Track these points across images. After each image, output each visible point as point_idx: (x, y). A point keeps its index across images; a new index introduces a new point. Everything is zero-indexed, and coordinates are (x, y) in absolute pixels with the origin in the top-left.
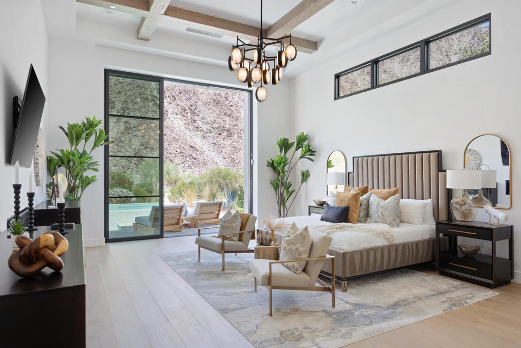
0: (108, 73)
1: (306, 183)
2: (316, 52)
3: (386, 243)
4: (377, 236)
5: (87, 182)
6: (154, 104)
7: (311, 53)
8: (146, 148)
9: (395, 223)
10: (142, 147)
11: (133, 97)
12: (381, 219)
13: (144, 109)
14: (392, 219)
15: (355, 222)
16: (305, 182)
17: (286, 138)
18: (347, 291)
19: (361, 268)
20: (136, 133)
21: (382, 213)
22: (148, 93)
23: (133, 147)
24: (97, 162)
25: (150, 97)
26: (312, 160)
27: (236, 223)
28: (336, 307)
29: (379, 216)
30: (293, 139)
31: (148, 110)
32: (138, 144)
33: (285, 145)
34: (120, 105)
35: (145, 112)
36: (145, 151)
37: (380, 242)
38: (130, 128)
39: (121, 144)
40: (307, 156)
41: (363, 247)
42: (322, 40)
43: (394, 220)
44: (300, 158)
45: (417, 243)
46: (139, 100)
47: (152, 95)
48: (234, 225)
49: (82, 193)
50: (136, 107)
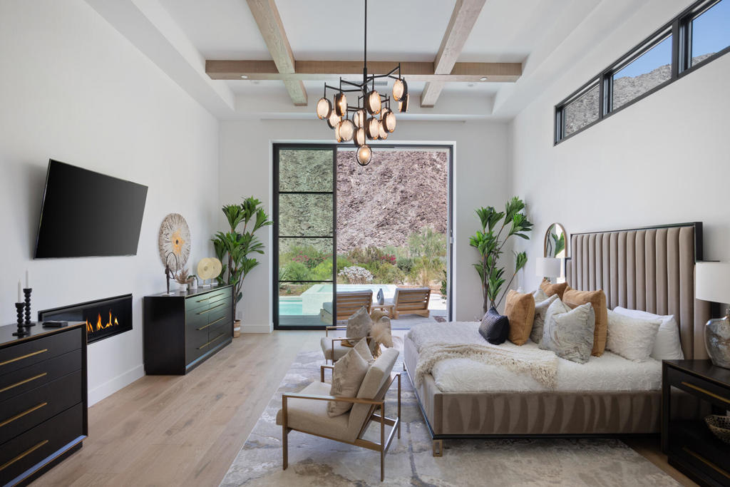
0: (277, 147)
1: (523, 268)
2: (521, 78)
3: (539, 388)
4: (518, 374)
5: (249, 265)
6: (433, 169)
7: (515, 81)
8: (422, 219)
9: (577, 354)
10: (419, 218)
11: (411, 164)
12: (554, 345)
13: (421, 176)
14: (574, 345)
15: (520, 342)
16: (521, 269)
17: (491, 207)
18: (441, 456)
19: (475, 423)
20: (413, 203)
21: (556, 333)
22: (427, 157)
23: (409, 218)
24: (261, 244)
25: (429, 162)
26: (526, 238)
27: (361, 326)
28: (384, 481)
29: (551, 338)
30: (500, 208)
31: (426, 177)
32: (415, 215)
33: (489, 217)
34: (398, 173)
35: (423, 179)
36: (421, 222)
37: (523, 385)
38: (406, 198)
39: (397, 216)
40: (519, 232)
41: (481, 389)
42: (526, 58)
43: (575, 348)
44: (510, 234)
45: (616, 398)
46: (416, 166)
47: (431, 159)
48: (357, 328)
49: (244, 276)
50: (414, 173)
